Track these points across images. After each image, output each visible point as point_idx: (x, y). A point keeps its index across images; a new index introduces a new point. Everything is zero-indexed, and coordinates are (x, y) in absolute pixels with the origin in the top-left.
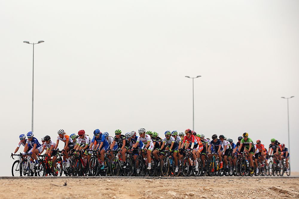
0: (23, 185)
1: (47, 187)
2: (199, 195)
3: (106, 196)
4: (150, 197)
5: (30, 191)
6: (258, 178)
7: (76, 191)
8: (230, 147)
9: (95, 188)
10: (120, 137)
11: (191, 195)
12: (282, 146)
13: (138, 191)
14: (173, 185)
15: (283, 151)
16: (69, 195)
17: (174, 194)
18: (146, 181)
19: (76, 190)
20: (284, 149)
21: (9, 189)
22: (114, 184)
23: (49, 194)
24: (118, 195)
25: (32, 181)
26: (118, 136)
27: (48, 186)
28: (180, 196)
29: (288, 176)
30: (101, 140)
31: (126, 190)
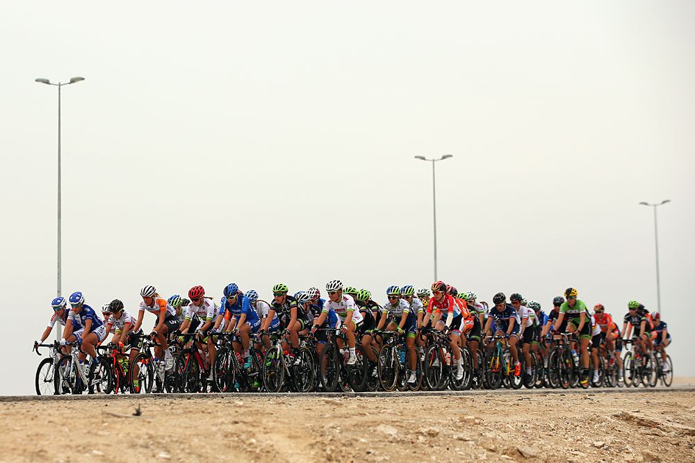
0: (39, 417)
1: (94, 420)
2: (449, 435)
3: (232, 439)
4: (335, 441)
5: (56, 429)
6: (587, 392)
7: (162, 429)
8: (534, 321)
9: (207, 419)
10: (284, 300)
11: (432, 435)
12: (654, 318)
13: (308, 427)
14: (389, 411)
15: (657, 329)
16: (146, 437)
17: (392, 431)
18: (327, 402)
19: (163, 426)
20: (659, 324)
21: (6, 425)
22: (251, 411)
23: (100, 436)
24: (261, 436)
25: (59, 406)
26: (281, 298)
27: (96, 418)
28: (406, 437)
29: (667, 386)
30: (241, 308)
31: (279, 425)
